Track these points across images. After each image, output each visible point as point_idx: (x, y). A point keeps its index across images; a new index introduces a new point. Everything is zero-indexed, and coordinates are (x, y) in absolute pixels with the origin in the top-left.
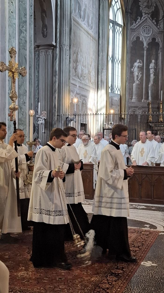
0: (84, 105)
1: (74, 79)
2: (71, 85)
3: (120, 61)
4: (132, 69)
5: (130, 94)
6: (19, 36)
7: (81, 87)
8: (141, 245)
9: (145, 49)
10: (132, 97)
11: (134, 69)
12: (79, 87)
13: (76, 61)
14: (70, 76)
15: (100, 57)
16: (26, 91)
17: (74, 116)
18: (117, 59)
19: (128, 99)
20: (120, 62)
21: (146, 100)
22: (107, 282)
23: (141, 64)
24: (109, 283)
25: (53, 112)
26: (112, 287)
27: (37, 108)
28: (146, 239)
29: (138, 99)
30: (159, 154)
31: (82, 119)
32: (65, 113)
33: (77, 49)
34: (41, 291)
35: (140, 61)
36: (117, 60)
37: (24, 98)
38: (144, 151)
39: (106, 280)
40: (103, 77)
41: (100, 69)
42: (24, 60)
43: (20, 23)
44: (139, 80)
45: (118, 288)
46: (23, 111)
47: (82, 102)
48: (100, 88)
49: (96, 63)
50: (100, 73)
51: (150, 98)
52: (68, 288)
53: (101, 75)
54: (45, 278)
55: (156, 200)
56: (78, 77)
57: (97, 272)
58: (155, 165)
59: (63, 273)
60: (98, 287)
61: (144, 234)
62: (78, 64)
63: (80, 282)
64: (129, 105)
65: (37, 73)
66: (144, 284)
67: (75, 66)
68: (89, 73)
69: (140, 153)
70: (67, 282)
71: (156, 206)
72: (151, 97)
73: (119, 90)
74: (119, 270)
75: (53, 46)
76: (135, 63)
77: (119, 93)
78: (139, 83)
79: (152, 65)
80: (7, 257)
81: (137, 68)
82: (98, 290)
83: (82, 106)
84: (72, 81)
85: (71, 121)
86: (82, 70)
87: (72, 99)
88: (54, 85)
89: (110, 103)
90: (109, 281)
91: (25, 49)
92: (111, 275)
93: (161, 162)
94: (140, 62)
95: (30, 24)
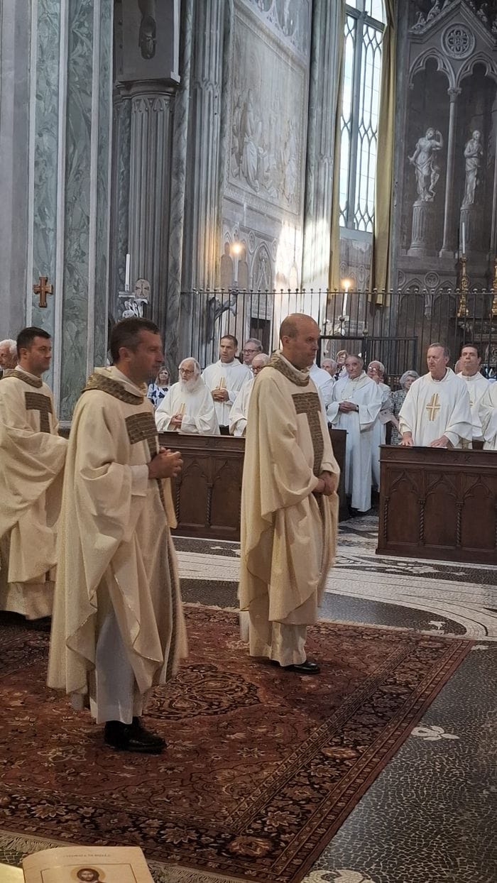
0: (263, 264)
1: (232, 186)
2: (224, 202)
3: (374, 132)
4: (411, 156)
5: (403, 233)
6: (70, 51)
7: (256, 211)
8: (416, 679)
9: (453, 97)
10: (409, 241)
11: (416, 158)
12: (250, 208)
13: (241, 131)
14: (223, 177)
15: (314, 121)
16: (88, 218)
17: (232, 296)
18: (367, 124)
19: (397, 248)
20: (374, 134)
21: (451, 253)
22: (308, 783)
23: (439, 141)
24: (312, 784)
25: (170, 282)
26: (321, 796)
27: (121, 270)
28: (431, 661)
29: (426, 247)
30: (481, 414)
31: (255, 304)
32: (204, 287)
33: (245, 95)
34: (113, 802)
35: (435, 132)
36: (366, 129)
37: (82, 240)
38: (439, 403)
39: (305, 777)
40: (323, 180)
41: (314, 155)
42: (83, 123)
43: (73, 14)
44: (433, 189)
45: (340, 801)
46: (77, 277)
47: (258, 253)
48: (312, 212)
49: (303, 138)
50: (313, 168)
51: (463, 245)
52: (193, 796)
53: (317, 173)
54: (125, 767)
55: (467, 549)
56: (247, 178)
57: (281, 753)
58: (470, 447)
59: (179, 752)
60: (280, 796)
61: (426, 648)
62: (246, 139)
63: (226, 780)
64: (400, 265)
65: (122, 163)
66: (416, 792)
67: (237, 145)
68: (281, 166)
69: (425, 409)
70: (192, 777)
71: (469, 567)
72: (466, 242)
73: (370, 219)
74: (344, 747)
75: (173, 83)
76: (420, 140)
77: (370, 229)
78: (432, 200)
79: (472, 147)
80: (18, 703)
81: (426, 156)
82: (281, 804)
83: (258, 268)
84: (227, 192)
85: (222, 312)
86: (259, 159)
87: (227, 244)
88: (175, 201)
89: (341, 260)
90: (314, 780)
91: (85, 92)
92: (319, 764)
93: (487, 438)
94: (435, 137)
95: (102, 16)
